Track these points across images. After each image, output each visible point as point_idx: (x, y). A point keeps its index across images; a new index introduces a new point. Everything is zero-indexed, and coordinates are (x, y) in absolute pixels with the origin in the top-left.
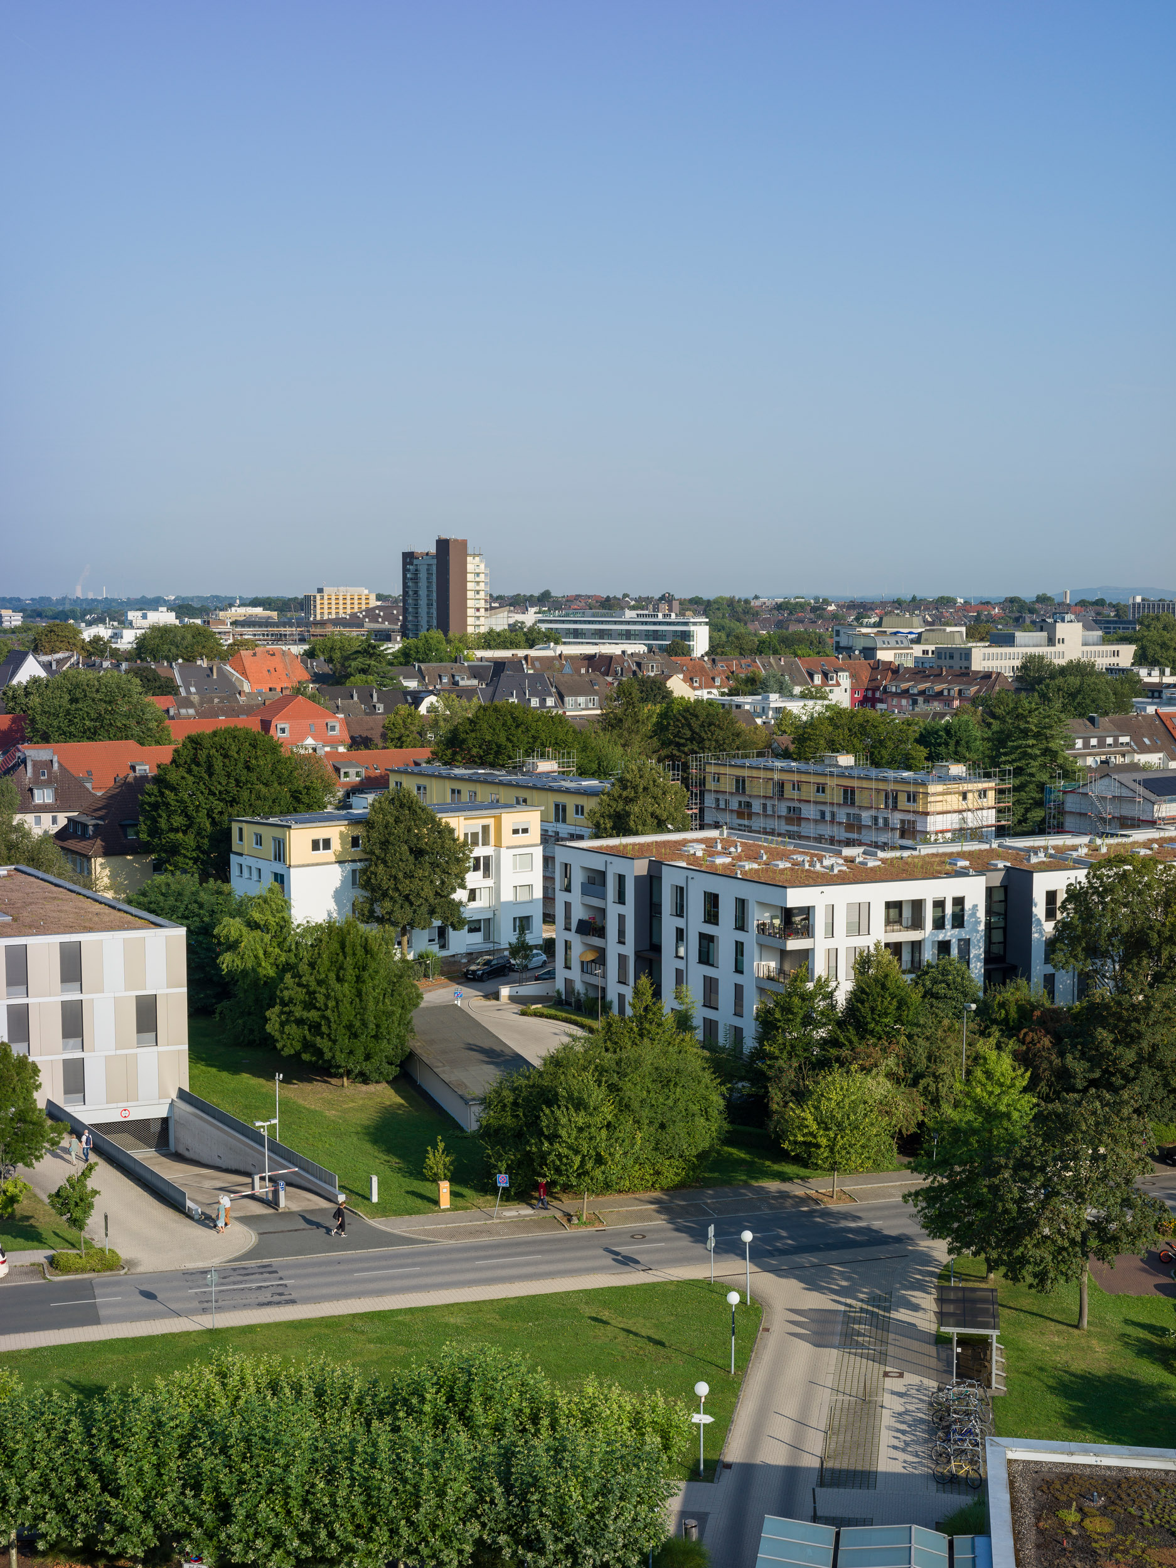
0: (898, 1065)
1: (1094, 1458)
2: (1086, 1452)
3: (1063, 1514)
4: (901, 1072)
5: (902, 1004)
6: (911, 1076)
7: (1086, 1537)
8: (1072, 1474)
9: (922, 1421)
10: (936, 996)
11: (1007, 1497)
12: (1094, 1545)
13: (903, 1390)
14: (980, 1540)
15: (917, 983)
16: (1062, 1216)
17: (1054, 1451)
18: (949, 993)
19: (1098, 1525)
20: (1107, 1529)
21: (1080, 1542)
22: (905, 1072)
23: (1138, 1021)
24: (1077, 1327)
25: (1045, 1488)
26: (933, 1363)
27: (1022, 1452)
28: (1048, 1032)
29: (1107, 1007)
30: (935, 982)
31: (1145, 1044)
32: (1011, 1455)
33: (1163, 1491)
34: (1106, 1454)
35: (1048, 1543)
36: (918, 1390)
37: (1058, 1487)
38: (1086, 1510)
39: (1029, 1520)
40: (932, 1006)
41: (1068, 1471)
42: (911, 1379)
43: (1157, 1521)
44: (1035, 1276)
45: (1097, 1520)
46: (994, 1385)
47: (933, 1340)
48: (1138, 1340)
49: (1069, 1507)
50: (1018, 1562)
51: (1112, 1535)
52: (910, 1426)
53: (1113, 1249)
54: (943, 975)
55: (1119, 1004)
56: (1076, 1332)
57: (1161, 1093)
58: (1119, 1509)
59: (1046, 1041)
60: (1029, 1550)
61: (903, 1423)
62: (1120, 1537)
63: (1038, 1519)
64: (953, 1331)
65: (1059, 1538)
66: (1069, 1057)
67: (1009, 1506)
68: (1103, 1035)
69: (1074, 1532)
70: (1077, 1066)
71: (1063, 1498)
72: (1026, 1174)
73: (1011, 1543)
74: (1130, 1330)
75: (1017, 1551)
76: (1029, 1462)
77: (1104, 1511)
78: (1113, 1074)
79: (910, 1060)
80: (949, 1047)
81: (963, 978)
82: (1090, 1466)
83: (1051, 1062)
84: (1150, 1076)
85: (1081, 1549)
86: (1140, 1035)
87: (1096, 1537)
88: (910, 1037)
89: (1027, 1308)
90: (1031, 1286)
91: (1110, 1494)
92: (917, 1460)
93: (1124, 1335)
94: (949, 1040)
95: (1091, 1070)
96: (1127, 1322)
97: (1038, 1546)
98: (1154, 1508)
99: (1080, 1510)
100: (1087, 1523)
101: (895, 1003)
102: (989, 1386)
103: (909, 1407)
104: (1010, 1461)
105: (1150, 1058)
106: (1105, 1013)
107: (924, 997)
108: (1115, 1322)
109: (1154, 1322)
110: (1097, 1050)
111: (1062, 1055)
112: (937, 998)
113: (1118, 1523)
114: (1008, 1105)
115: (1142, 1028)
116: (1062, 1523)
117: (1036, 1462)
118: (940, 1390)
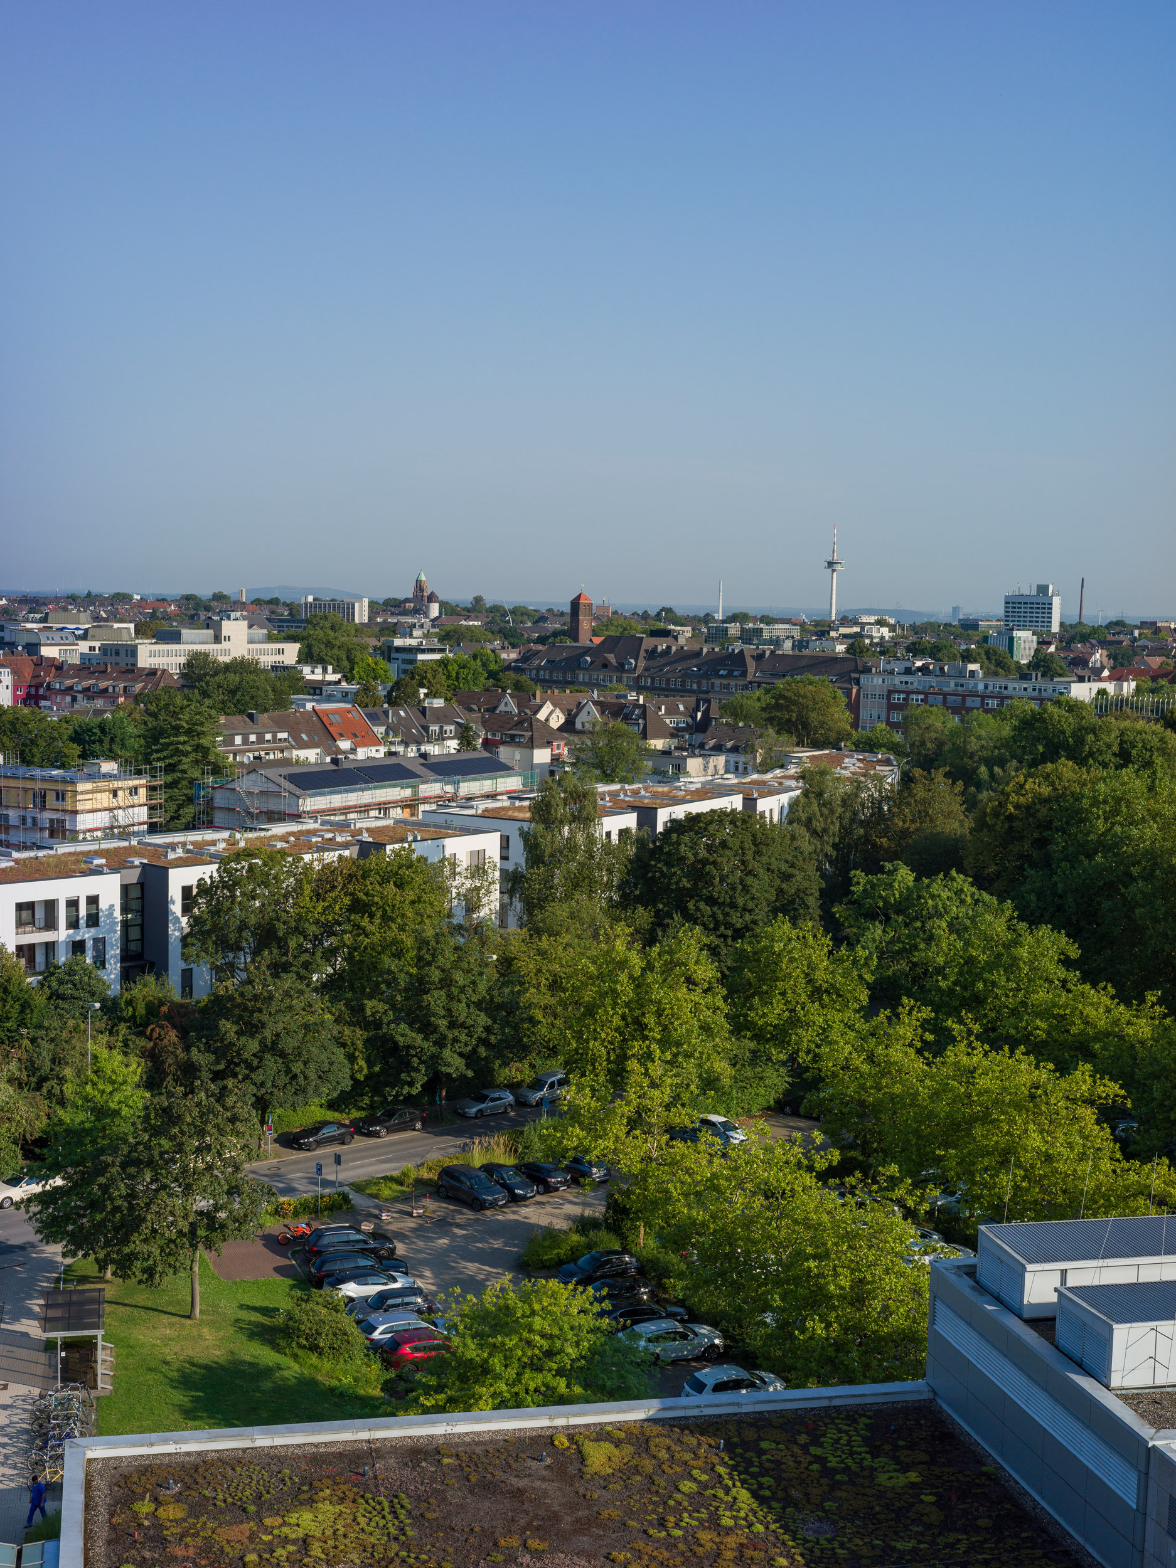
0: (20, 1069)
1: (174, 1446)
2: (165, 1441)
3: (136, 1506)
4: (24, 1076)
5: (25, 1006)
6: (34, 1079)
7: (158, 1526)
8: (150, 1466)
9: (26, 1431)
10: (62, 997)
11: (80, 1497)
12: (165, 1532)
13: (9, 1402)
14: (50, 1545)
15: (42, 985)
16: (169, 1209)
17: (134, 1445)
18: (76, 993)
19: (172, 1512)
20: (180, 1515)
21: (152, 1532)
22: (28, 1076)
23: (260, 1011)
24: (189, 1317)
25: (122, 1484)
26: (40, 1370)
27: (101, 1450)
28: (174, 1027)
29: (231, 998)
30: (61, 982)
31: (267, 1033)
32: (90, 1455)
33: (238, 1469)
34: (185, 1441)
35: (119, 1538)
36: (23, 1400)
37: (135, 1479)
38: (161, 1498)
39: (103, 1516)
40: (56, 1008)
41: (147, 1462)
42: (18, 1389)
43: (230, 1500)
44: (144, 1271)
45: (171, 1508)
46: (100, 1385)
47: (42, 1347)
48: (250, 1323)
49: (143, 1499)
50: (87, 1561)
51: (184, 1520)
52: (11, 1438)
53: (220, 1236)
54: (70, 975)
55: (242, 995)
56: (189, 1322)
57: (282, 1080)
58: (193, 1493)
59: (173, 1035)
60: (100, 1548)
61: (5, 1436)
62: (191, 1520)
63: (112, 1515)
64: (59, 1335)
65: (131, 1531)
66: (194, 1051)
67: (82, 1506)
68: (228, 1027)
69: (146, 1523)
70: (201, 1058)
71: (139, 1490)
72: (132, 1170)
73: (80, 1543)
74: (244, 1315)
75: (86, 1550)
76: (109, 1459)
77: (178, 1498)
78: (237, 1065)
79: (33, 1063)
80: (74, 1048)
81: (90, 978)
82: (169, 1454)
83: (177, 1057)
84: (272, 1064)
85: (152, 1539)
86: (263, 1025)
87: (168, 1524)
88: (33, 1041)
89: (142, 1304)
90: (140, 1282)
91: (188, 1480)
92: (16, 1472)
93: (237, 1321)
94: (74, 1041)
95: (218, 1063)
96: (242, 1307)
97: (109, 1543)
98: (228, 1488)
99: (155, 1500)
100: (161, 1512)
101: (17, 1006)
102: (95, 1387)
103: (15, 1419)
104: (89, 1461)
105: (273, 1048)
106: (229, 1005)
107: (49, 998)
108: (229, 1308)
109: (266, 1304)
110: (222, 1040)
111: (187, 1049)
112: (63, 999)
113: (191, 1507)
114: (120, 1102)
115: (265, 1018)
116: (135, 1516)
117: (116, 1459)
118: (42, 1397)
